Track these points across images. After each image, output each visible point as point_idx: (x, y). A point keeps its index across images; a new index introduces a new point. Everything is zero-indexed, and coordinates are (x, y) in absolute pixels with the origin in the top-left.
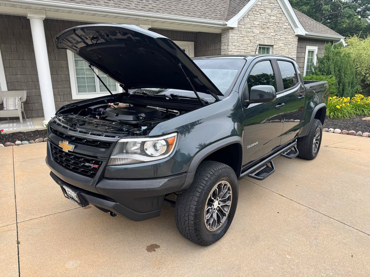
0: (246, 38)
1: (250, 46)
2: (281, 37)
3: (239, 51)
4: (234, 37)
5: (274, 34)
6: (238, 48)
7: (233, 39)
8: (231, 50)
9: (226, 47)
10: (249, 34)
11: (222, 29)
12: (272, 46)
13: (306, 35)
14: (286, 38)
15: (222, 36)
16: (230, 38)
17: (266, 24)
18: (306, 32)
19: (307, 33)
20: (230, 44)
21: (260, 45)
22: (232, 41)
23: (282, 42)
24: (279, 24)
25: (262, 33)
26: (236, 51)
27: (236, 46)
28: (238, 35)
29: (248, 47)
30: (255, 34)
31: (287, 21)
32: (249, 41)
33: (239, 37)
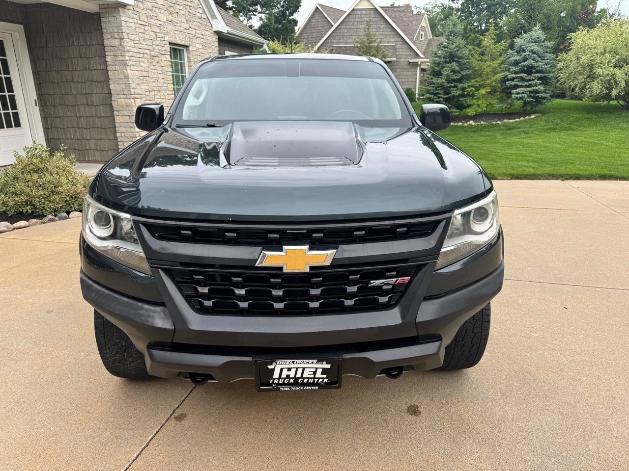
0: (148, 28)
1: (156, 44)
2: (197, 32)
3: (141, 51)
4: (130, 24)
5: (187, 26)
6: (138, 45)
7: (128, 26)
8: (128, 48)
9: (116, 42)
10: (152, 20)
11: (100, 5)
12: (187, 47)
13: (228, 33)
14: (203, 35)
15: (103, 20)
16: (123, 24)
17: (173, 5)
18: (228, 27)
19: (229, 29)
20: (125, 36)
21: (170, 43)
22: (128, 32)
23: (199, 42)
24: (191, 9)
25: (170, 21)
26: (136, 51)
27: (135, 42)
28: (135, 21)
29: (154, 46)
30: (160, 23)
31: (200, 6)
32: (153, 34)
33: (137, 25)
